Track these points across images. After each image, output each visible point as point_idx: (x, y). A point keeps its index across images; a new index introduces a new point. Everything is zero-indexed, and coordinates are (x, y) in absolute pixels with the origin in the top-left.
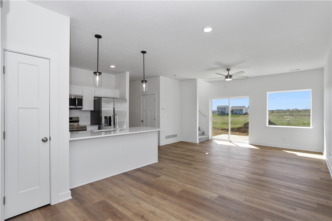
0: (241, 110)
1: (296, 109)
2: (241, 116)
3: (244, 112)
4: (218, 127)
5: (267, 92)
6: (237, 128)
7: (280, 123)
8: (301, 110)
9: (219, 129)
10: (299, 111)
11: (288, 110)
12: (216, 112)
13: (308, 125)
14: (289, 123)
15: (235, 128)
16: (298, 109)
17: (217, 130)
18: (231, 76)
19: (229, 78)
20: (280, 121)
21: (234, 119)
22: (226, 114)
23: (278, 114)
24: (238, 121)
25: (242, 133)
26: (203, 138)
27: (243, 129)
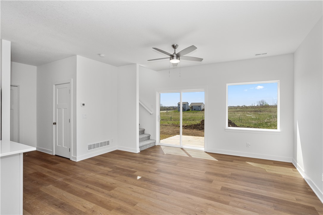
0: (199, 106)
1: (244, 105)
2: (199, 112)
3: (202, 108)
4: (176, 124)
5: (227, 84)
6: (195, 125)
7: (233, 118)
8: (248, 107)
9: (177, 126)
10: (247, 107)
11: (238, 106)
12: (177, 108)
13: (275, 126)
14: (241, 118)
15: (193, 125)
16: (246, 106)
17: (174, 127)
18: (178, 56)
19: (175, 58)
20: (233, 116)
21: (193, 115)
22: (186, 110)
23: (231, 110)
24: (196, 117)
25: (199, 130)
26: (146, 145)
27: (200, 127)
